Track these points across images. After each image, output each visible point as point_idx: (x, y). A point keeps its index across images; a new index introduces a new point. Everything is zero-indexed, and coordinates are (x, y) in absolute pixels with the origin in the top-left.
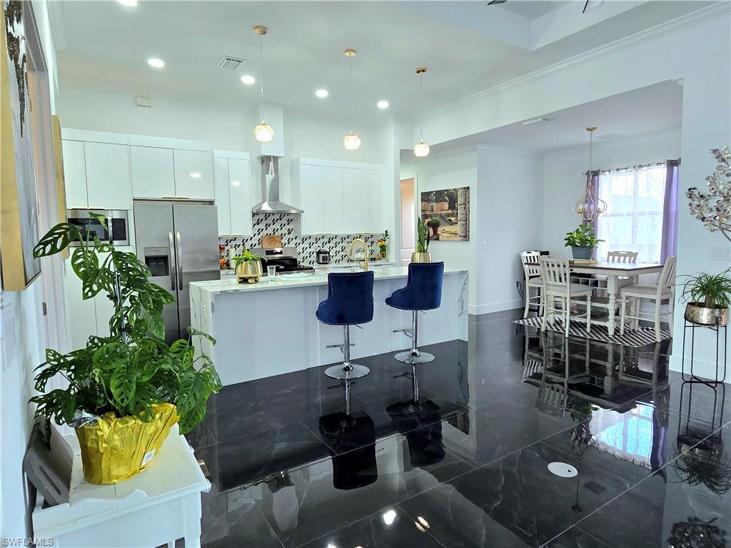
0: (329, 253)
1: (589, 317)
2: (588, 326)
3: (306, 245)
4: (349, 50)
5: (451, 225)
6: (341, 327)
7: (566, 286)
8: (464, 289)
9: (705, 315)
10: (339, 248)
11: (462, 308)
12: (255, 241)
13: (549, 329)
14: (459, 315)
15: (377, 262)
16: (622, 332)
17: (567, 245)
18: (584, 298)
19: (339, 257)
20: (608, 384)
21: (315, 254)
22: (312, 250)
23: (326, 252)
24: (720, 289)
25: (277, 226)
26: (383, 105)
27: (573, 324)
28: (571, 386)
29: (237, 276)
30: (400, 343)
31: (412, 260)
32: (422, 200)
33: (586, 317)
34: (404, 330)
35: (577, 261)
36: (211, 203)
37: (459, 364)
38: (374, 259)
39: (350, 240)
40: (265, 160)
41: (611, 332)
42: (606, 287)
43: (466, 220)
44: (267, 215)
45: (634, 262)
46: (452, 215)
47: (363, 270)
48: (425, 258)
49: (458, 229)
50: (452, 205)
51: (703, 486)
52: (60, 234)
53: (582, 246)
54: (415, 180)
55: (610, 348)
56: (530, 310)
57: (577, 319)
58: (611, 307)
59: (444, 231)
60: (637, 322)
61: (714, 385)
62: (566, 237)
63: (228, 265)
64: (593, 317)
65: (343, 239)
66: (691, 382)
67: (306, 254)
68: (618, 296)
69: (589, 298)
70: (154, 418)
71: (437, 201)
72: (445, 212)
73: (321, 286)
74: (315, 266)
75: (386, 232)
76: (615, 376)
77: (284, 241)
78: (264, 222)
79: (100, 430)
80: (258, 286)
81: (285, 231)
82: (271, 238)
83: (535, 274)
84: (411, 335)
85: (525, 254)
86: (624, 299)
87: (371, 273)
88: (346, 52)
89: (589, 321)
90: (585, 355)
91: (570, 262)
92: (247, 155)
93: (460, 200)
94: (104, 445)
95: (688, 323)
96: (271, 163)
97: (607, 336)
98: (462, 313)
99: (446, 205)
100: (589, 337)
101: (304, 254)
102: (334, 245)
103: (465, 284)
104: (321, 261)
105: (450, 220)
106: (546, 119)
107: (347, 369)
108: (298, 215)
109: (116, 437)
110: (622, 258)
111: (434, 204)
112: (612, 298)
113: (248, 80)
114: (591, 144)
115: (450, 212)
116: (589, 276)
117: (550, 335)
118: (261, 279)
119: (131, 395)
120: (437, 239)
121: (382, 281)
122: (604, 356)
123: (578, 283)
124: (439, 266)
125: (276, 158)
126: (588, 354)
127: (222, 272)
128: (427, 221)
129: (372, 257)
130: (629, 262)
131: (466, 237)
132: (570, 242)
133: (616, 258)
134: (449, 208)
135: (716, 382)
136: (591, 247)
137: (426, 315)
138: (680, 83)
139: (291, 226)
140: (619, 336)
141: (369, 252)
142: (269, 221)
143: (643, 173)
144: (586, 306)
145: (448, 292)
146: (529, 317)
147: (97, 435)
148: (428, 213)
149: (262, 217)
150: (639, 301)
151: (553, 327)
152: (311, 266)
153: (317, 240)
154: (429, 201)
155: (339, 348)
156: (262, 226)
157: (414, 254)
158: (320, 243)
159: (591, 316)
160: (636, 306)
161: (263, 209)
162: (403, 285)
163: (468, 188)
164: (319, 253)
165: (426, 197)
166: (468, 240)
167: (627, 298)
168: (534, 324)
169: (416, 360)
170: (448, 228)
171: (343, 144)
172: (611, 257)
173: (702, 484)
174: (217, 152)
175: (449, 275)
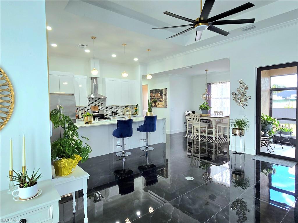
0: (116, 112)
1: (207, 134)
2: (207, 137)
3: (108, 109)
4: (124, 44)
5: (161, 102)
6: (121, 138)
7: (199, 123)
8: (164, 125)
9: (237, 132)
10: (120, 110)
11: (164, 131)
12: (88, 108)
13: (194, 138)
14: (163, 134)
15: (134, 116)
16: (218, 139)
17: (200, 109)
18: (205, 128)
19: (120, 114)
20: (213, 156)
21: (111, 113)
22: (110, 111)
23: (115, 112)
24: (242, 124)
25: (97, 102)
26: (136, 59)
27: (201, 136)
28: (201, 158)
29: (84, 121)
30: (142, 144)
31: (146, 115)
32: (151, 93)
33: (206, 134)
34: (143, 140)
35: (203, 115)
36: (73, 95)
37: (163, 151)
38: (133, 114)
39: (124, 107)
40: (92, 78)
41: (214, 139)
42: (212, 123)
43: (166, 100)
44: (93, 99)
45: (222, 115)
46: (161, 98)
47: (129, 119)
48: (151, 114)
49: (163, 103)
50: (161, 95)
51: (240, 188)
52: (54, 112)
53: (205, 109)
54: (148, 85)
55: (214, 144)
56: (188, 132)
57: (203, 134)
58: (214, 130)
59: (158, 104)
60: (223, 135)
61: (240, 154)
62: (200, 106)
63: (78, 117)
64: (208, 134)
65: (121, 107)
66: (235, 153)
67: (108, 113)
68: (216, 126)
69: (207, 127)
70: (75, 159)
71: (156, 93)
72: (159, 97)
73: (114, 125)
74: (111, 117)
75: (137, 104)
76: (216, 154)
77: (100, 108)
78: (92, 101)
79: (62, 161)
80: (92, 125)
81: (100, 104)
82: (95, 107)
83: (190, 119)
84: (146, 141)
85: (186, 112)
86: (218, 127)
87: (132, 120)
88: (123, 44)
89: (207, 135)
90: (206, 147)
91: (200, 115)
92: (86, 77)
93: (164, 93)
94: (63, 165)
95: (233, 135)
96: (95, 80)
97: (213, 140)
98: (164, 133)
99: (159, 95)
100: (207, 141)
101: (107, 113)
102: (118, 109)
103: (165, 123)
104: (113, 115)
105: (161, 100)
106: (191, 67)
107: (123, 153)
108: (105, 98)
109: (66, 163)
110: (218, 113)
111: (155, 94)
112: (214, 127)
113: (87, 51)
114: (206, 75)
115: (160, 97)
116: (207, 120)
117: (195, 140)
118: (93, 122)
119: (71, 152)
120: (156, 107)
121: (135, 122)
122: (212, 147)
123: (204, 122)
124: (155, 117)
125: (96, 78)
126: (207, 147)
127: (77, 120)
128: (152, 100)
129: (132, 113)
130: (221, 115)
131: (166, 106)
132: (201, 108)
133: (217, 113)
134: (160, 96)
135: (241, 153)
136: (207, 110)
137: (151, 134)
138: (229, 59)
139: (102, 103)
140: (217, 140)
141: (131, 112)
142: (94, 100)
143: (224, 84)
144: (206, 130)
145: (159, 126)
146: (188, 134)
147: (61, 163)
148: (153, 97)
149: (91, 99)
150: (223, 128)
151: (196, 138)
152: (110, 117)
153: (112, 107)
154: (153, 93)
155: (121, 146)
156: (91, 102)
157: (147, 113)
158: (113, 109)
159: (208, 133)
160: (222, 130)
161: (91, 97)
162: (143, 124)
163: (167, 89)
164: (112, 112)
165: (152, 91)
166: (167, 107)
167: (219, 127)
168: (190, 137)
169: (148, 150)
170: (160, 103)
171: (122, 75)
172: (215, 113)
173: (240, 187)
174: (75, 76)
175: (159, 120)
